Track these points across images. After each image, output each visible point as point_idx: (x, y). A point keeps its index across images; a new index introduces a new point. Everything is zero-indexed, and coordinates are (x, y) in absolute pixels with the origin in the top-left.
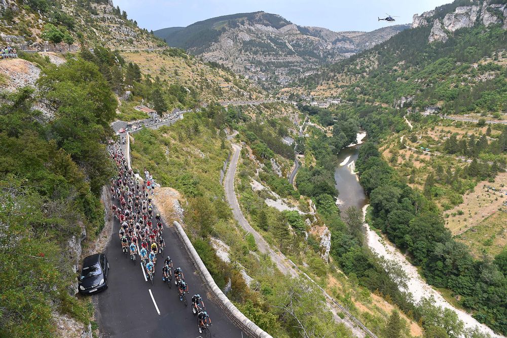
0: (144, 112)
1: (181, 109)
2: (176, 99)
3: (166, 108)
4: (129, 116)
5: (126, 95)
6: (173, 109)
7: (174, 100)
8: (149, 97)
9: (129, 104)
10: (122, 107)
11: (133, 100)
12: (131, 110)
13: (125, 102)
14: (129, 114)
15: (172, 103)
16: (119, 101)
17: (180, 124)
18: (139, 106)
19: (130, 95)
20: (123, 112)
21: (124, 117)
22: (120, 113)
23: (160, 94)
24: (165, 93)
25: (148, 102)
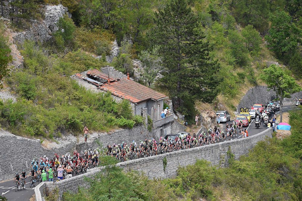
0: (118, 100)
1: (281, 91)
2: (263, 45)
3: (213, 84)
4: (51, 112)
5: (46, 24)
6: (245, 91)
7: (253, 48)
8: (144, 34)
9: (54, 61)
10: (24, 75)
11: (73, 46)
12: (62, 88)
13: (37, 51)
14: (50, 105)
15: (242, 63)
16: (14, 48)
17: (276, 159)
18: (96, 73)
19: (61, 23)
20: (27, 94)
21: (31, 119)
22: (14, 99)
23: (193, 22)
24: (214, 16)
25: (136, 54)
